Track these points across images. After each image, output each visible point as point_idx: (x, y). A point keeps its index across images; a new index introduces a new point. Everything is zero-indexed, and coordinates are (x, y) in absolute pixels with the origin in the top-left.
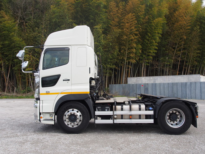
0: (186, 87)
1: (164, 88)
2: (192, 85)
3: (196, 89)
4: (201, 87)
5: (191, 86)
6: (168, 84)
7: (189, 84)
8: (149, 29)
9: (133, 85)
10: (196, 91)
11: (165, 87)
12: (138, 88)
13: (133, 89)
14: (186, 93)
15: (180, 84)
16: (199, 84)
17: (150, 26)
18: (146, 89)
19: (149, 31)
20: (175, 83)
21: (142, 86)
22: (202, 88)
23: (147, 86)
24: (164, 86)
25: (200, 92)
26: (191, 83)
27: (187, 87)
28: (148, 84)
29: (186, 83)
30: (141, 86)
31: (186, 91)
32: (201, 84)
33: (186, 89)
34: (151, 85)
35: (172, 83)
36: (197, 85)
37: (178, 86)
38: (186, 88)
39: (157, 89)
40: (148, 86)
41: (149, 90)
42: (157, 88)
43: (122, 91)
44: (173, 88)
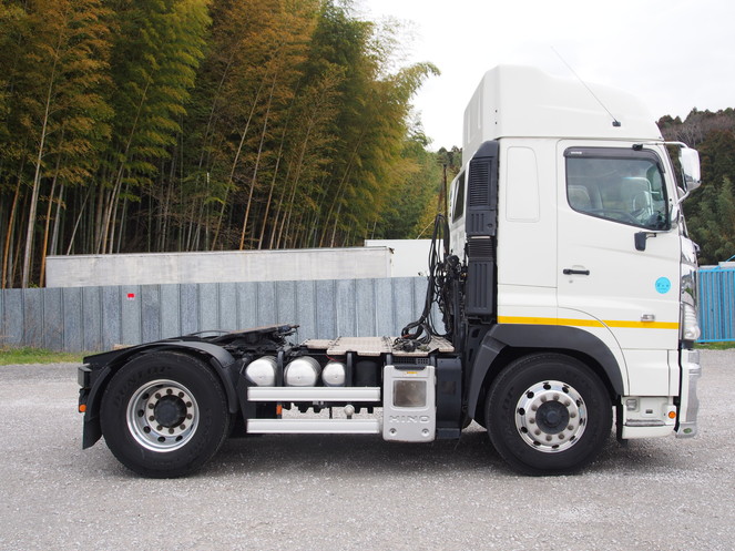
0: (334, 299)
1: (238, 303)
2: (360, 292)
3: (374, 311)
4: (394, 301)
5: (354, 294)
6: (257, 285)
7: (345, 286)
8: (152, 37)
9: (82, 292)
10: (374, 315)
11: (243, 298)
12: (109, 308)
13: (82, 312)
14: (335, 326)
15: (311, 287)
16: (389, 288)
17: (154, 22)
18: (151, 312)
19: (151, 44)
20: (287, 283)
21: (131, 295)
22: (398, 305)
23: (155, 299)
24: (238, 297)
25: (390, 320)
26: (355, 283)
27: (339, 300)
28: (158, 287)
29: (335, 283)
30: (126, 298)
31: (335, 318)
32: (393, 288)
33: (334, 309)
34: (176, 292)
35: (276, 285)
36: (379, 291)
37: (301, 298)
38: (334, 305)
39: (203, 313)
40: (160, 297)
41: (164, 314)
42: (205, 304)
43: (19, 320)
44: (277, 303)
